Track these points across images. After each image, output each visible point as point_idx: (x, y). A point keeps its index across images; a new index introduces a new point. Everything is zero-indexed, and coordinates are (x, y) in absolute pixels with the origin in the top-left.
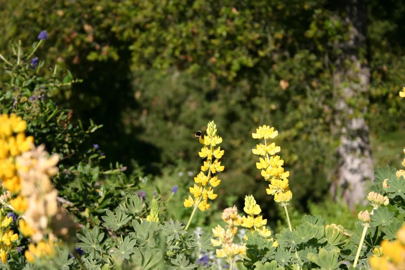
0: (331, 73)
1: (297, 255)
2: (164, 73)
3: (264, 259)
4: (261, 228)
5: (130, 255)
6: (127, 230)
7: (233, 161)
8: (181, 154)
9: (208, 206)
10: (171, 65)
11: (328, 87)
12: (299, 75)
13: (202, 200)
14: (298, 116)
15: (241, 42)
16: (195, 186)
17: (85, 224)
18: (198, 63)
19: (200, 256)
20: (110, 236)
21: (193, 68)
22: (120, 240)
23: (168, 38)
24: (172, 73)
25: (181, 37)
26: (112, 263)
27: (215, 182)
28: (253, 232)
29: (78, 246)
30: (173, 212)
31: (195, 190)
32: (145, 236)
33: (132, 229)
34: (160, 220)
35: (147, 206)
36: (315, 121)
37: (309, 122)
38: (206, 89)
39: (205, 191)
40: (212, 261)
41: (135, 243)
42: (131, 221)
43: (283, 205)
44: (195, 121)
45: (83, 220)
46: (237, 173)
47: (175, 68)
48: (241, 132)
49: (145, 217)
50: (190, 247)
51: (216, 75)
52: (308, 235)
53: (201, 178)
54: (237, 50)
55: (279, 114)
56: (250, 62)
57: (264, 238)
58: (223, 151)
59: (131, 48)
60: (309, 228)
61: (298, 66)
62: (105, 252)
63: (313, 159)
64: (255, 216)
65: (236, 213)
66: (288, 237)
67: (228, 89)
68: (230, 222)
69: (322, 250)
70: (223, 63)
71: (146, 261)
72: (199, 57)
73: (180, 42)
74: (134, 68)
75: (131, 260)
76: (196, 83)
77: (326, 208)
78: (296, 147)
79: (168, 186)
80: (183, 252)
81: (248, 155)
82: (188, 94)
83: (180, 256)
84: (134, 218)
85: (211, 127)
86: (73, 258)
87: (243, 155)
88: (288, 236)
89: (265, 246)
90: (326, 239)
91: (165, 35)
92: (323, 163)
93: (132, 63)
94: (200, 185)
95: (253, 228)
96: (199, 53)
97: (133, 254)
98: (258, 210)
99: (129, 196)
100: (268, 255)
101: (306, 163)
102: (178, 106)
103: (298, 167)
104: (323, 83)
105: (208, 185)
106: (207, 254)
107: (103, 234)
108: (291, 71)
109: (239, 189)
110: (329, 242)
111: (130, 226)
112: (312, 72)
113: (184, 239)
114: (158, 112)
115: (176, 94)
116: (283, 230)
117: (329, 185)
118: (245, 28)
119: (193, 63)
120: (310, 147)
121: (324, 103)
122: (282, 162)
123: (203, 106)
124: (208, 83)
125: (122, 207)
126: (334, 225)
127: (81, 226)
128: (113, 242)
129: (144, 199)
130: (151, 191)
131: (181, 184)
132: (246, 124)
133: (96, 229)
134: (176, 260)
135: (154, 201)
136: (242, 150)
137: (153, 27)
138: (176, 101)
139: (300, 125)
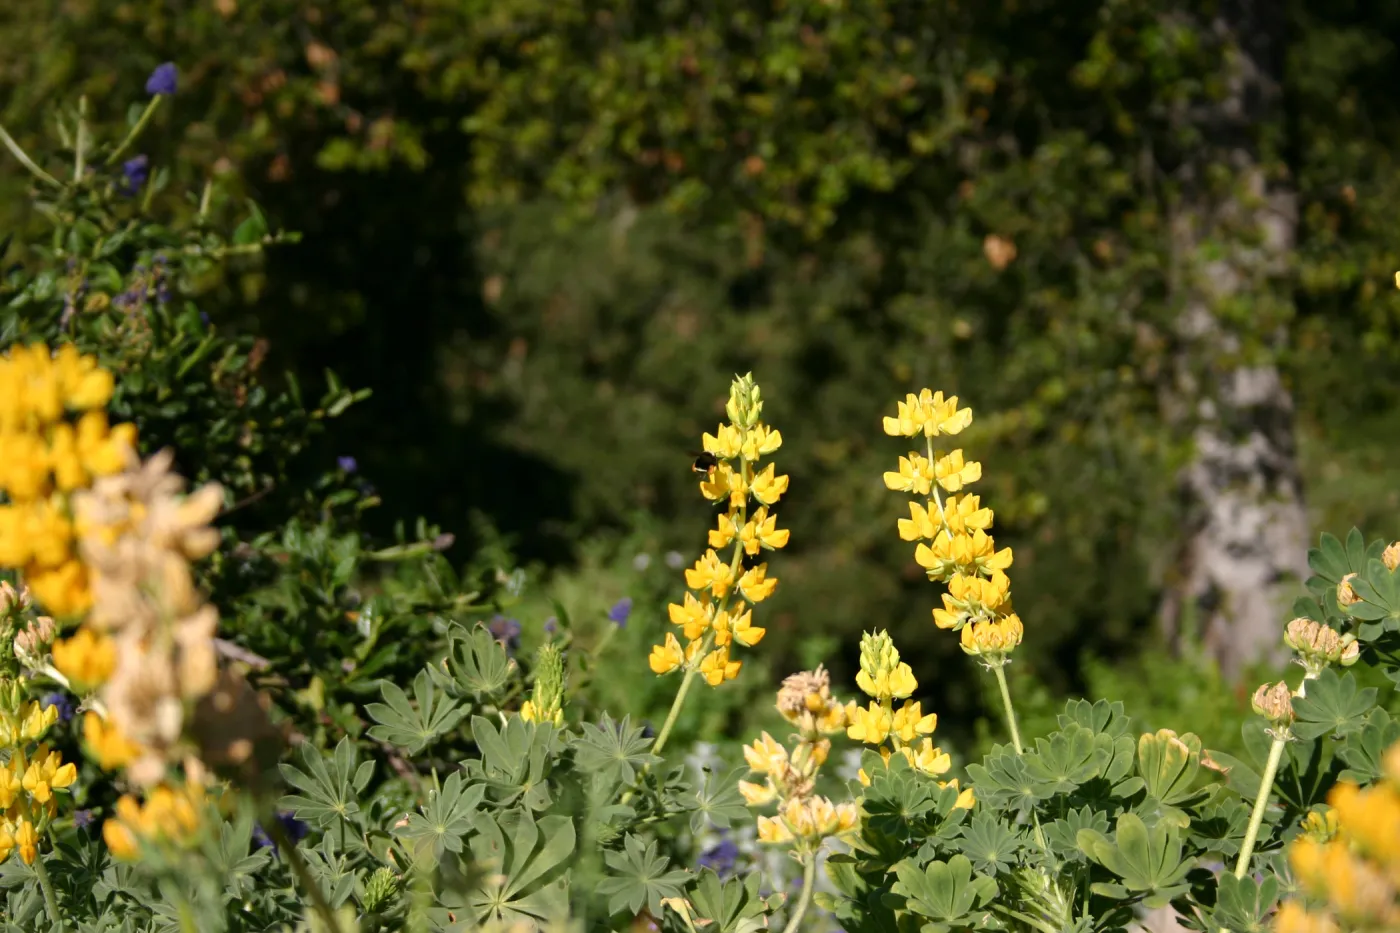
0: (1164, 211)
1: (1039, 837)
2: (584, 211)
3: (926, 853)
4: (915, 744)
5: (465, 838)
6: (454, 754)
7: (823, 516)
8: (644, 493)
9: (732, 668)
10: (609, 184)
11: (1150, 260)
12: (1052, 220)
13: (713, 647)
14: (1049, 358)
15: (850, 104)
16: (689, 599)
17: (310, 731)
18: (704, 178)
19: (708, 843)
20: (396, 774)
21: (684, 195)
22: (430, 787)
23: (599, 90)
24: (612, 213)
25: (642, 86)
26: (402, 864)
27: (757, 586)
28: (886, 759)
29: (287, 806)
30: (618, 692)
31: (686, 614)
32: (516, 772)
33: (471, 750)
34: (566, 717)
35: (524, 668)
36: (1106, 376)
37: (1086, 381)
38: (729, 269)
39: (722, 618)
40: (748, 859)
41: (481, 798)
42: (467, 720)
43: (992, 664)
44: (691, 380)
45: (304, 718)
46: (839, 558)
47: (622, 194)
48: (850, 415)
49: (515, 706)
50: (670, 810)
51: (763, 217)
52: (1076, 769)
53: (710, 572)
54: (837, 132)
55: (981, 354)
56: (881, 174)
57: (927, 779)
58: (783, 480)
59: (472, 124)
60: (1082, 744)
61: (1046, 185)
62: (377, 827)
63: (1099, 510)
64: (897, 704)
65: (825, 691)
66: (1010, 777)
67: (807, 266)
68: (806, 721)
69: (1127, 821)
70: (786, 177)
71: (521, 857)
72: (705, 155)
73: (639, 104)
74: (481, 195)
75: (468, 855)
76: (696, 246)
77: (1144, 678)
78: (1042, 468)
79: (599, 603)
80: (648, 828)
81: (875, 495)
82: (667, 285)
83: (638, 843)
84: (477, 710)
85: (744, 395)
86: (268, 848)
87: (859, 493)
88: (1009, 773)
89: (929, 805)
90: (1139, 784)
91: (586, 79)
92: (1134, 523)
93: (472, 177)
94: (704, 595)
95: (888, 744)
96: (708, 141)
97: (474, 833)
98: (905, 681)
99: (462, 633)
100: (939, 836)
101: (1074, 524)
102: (634, 328)
103: (1047, 535)
104: (1135, 246)
105: (733, 597)
106: (731, 836)
107: (371, 765)
108: (1023, 203)
109: (845, 613)
110: (1152, 792)
111: (466, 737)
112: (1097, 207)
113: (650, 781)
114: (563, 348)
115: (626, 284)
116: (994, 751)
117: (1156, 599)
118: (865, 55)
119: (684, 176)
120: (1090, 468)
121: (1138, 315)
122: (986, 517)
123: (719, 328)
124: (737, 245)
125: (436, 672)
126: (1167, 733)
127: (298, 738)
128: (407, 794)
129: (513, 645)
130: (539, 618)
131: (645, 597)
132: (867, 387)
133: (347, 750)
134: (624, 855)
135: (547, 653)
136: (854, 477)
137: (545, 54)
138: (627, 310)
139: (1056, 390)
